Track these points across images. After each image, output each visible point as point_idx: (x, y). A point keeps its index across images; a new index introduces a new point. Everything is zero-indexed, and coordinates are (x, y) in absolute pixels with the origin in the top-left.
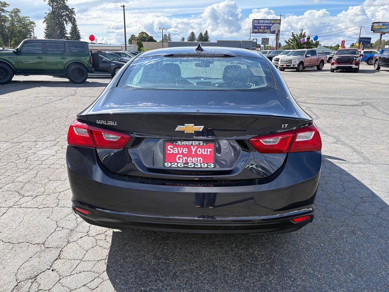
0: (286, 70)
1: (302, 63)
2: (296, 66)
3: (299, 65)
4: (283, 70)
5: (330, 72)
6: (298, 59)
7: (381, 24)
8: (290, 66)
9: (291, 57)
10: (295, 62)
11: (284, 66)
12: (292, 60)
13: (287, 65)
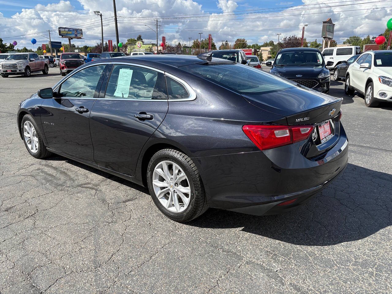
0: (9, 76)
1: (28, 67)
2: (23, 71)
3: (26, 69)
4: (7, 77)
5: (61, 76)
6: (23, 63)
7: (66, 30)
8: (16, 71)
9: (14, 62)
10: (21, 67)
11: (8, 72)
12: (16, 65)
13: (12, 71)
